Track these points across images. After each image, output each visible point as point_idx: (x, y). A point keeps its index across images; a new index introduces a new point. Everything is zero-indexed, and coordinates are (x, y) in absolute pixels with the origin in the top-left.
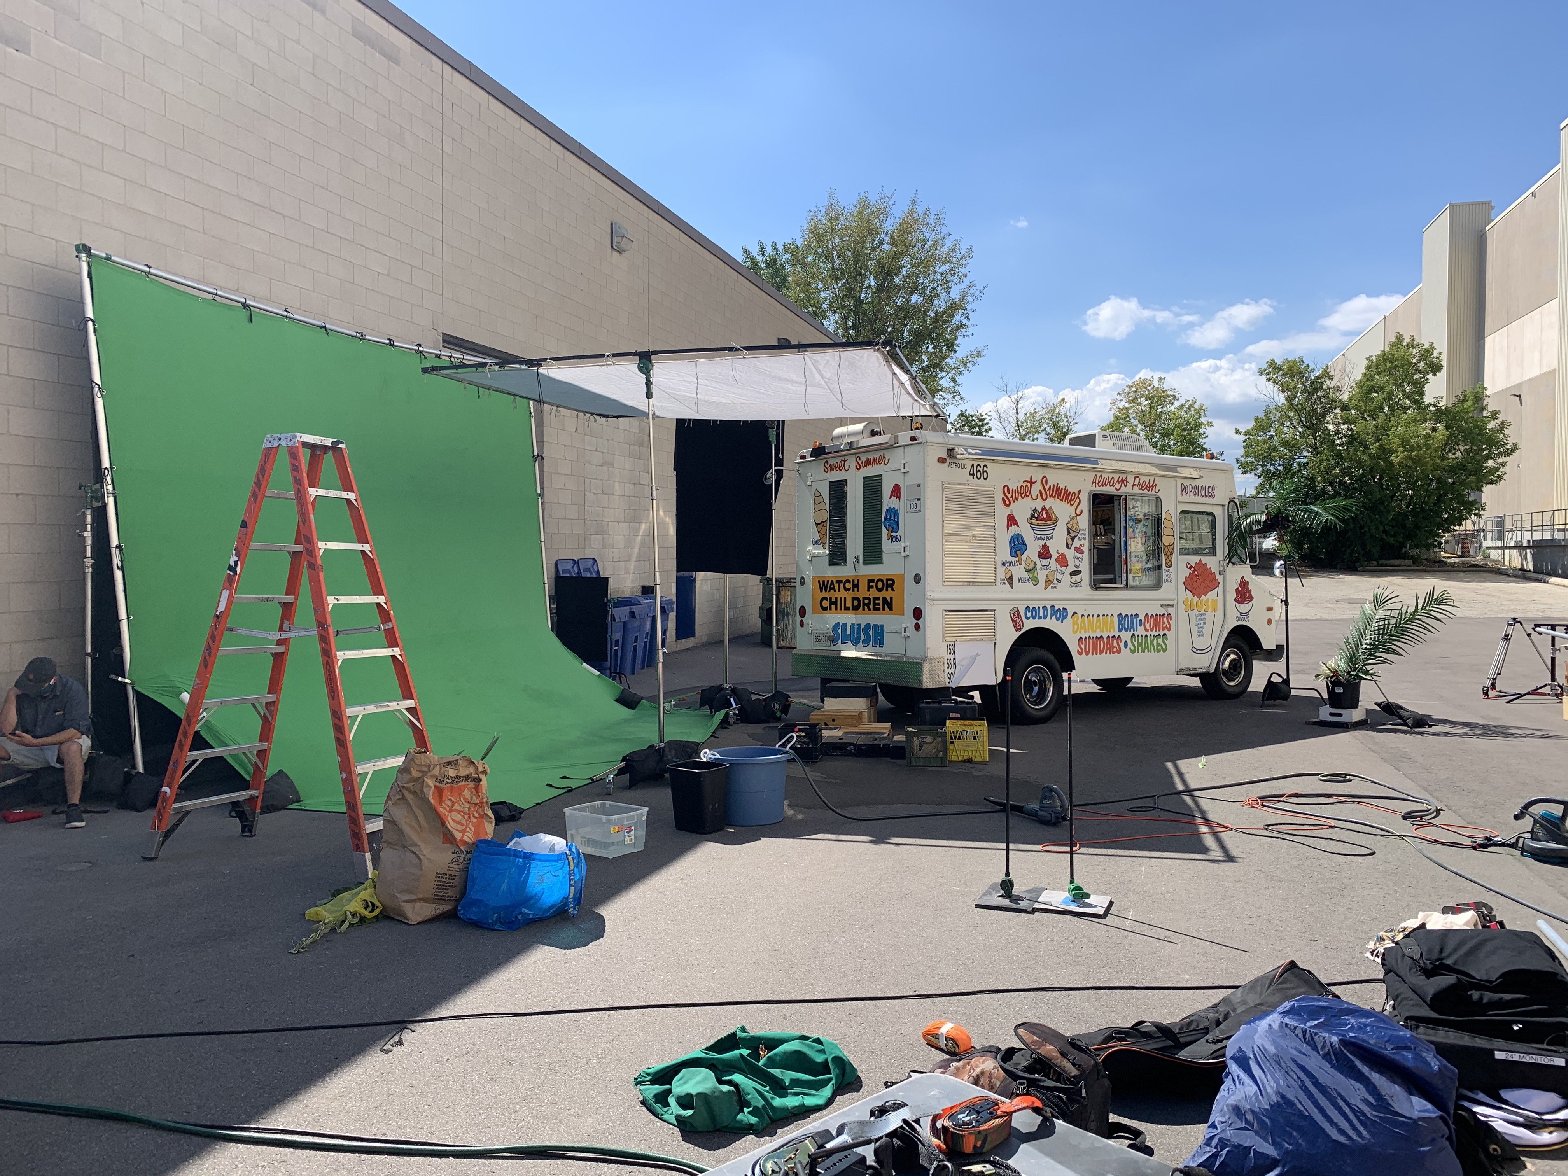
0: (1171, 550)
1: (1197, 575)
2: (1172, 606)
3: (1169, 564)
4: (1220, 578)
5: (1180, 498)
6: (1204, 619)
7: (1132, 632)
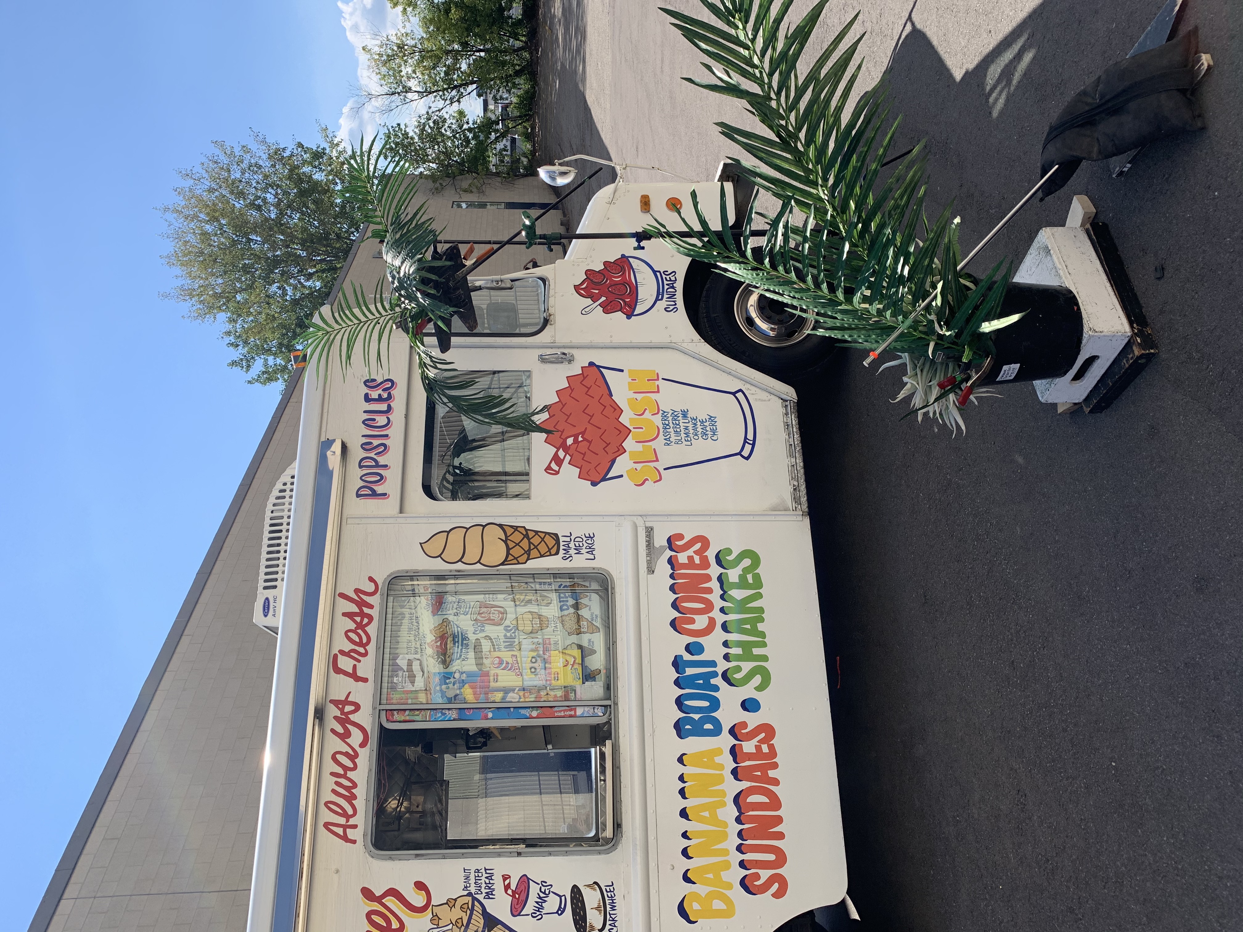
0: (517, 537)
1: (576, 441)
2: (649, 531)
3: (551, 542)
4: (582, 359)
5: (393, 502)
6: (675, 417)
7: (718, 681)
